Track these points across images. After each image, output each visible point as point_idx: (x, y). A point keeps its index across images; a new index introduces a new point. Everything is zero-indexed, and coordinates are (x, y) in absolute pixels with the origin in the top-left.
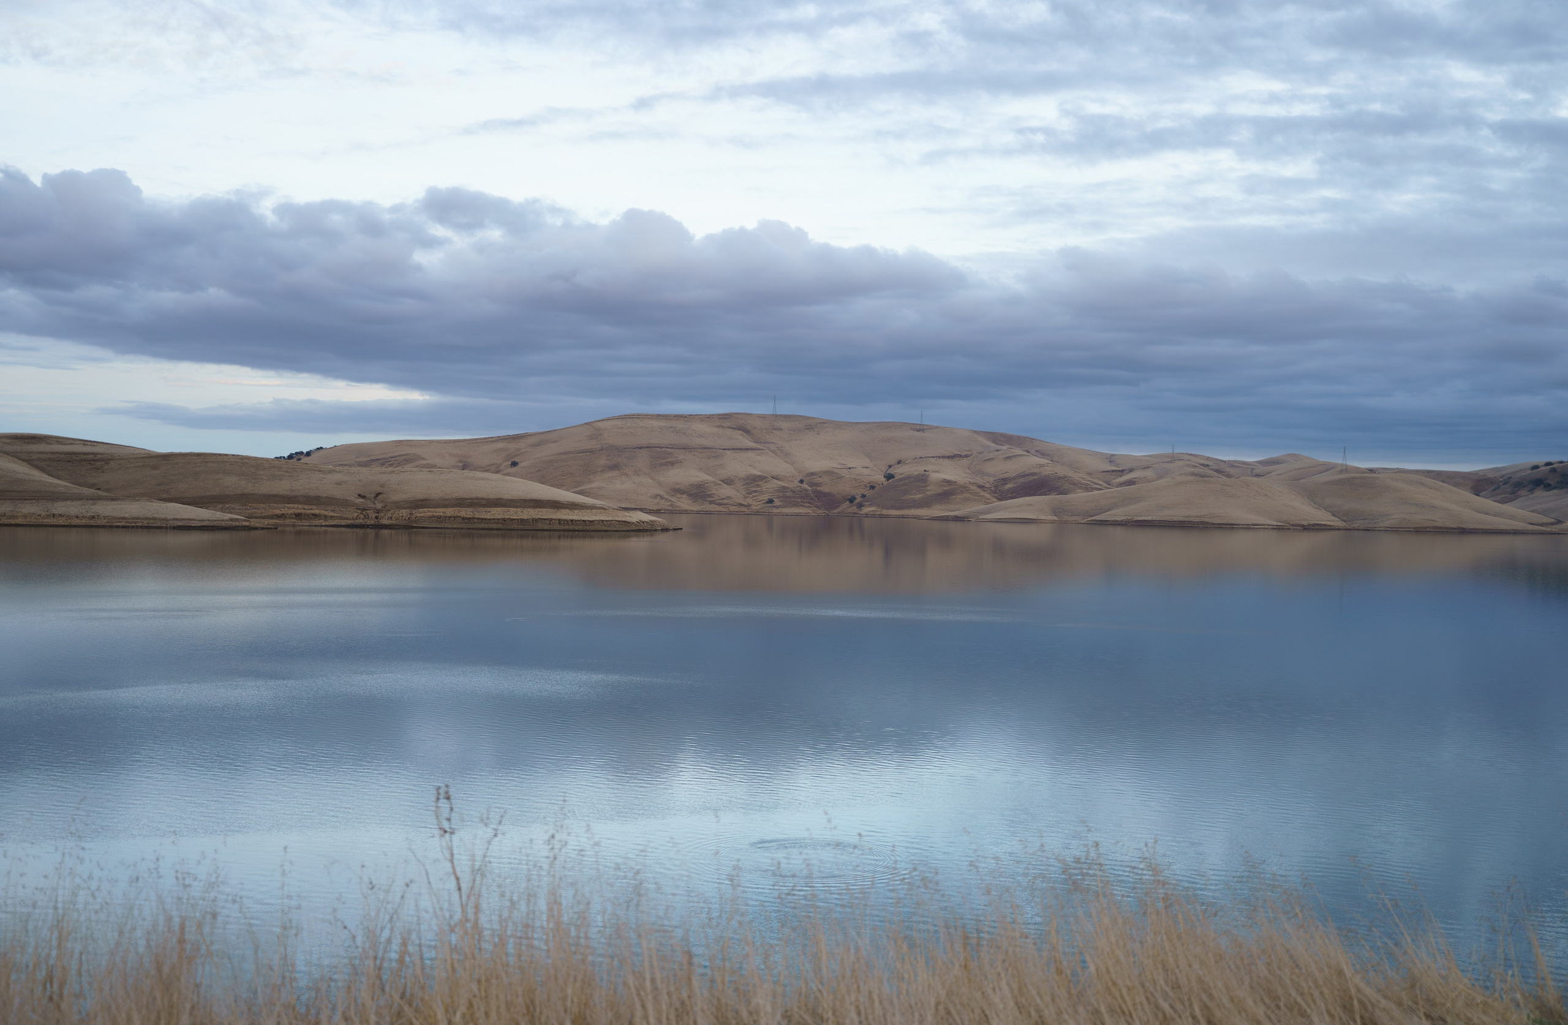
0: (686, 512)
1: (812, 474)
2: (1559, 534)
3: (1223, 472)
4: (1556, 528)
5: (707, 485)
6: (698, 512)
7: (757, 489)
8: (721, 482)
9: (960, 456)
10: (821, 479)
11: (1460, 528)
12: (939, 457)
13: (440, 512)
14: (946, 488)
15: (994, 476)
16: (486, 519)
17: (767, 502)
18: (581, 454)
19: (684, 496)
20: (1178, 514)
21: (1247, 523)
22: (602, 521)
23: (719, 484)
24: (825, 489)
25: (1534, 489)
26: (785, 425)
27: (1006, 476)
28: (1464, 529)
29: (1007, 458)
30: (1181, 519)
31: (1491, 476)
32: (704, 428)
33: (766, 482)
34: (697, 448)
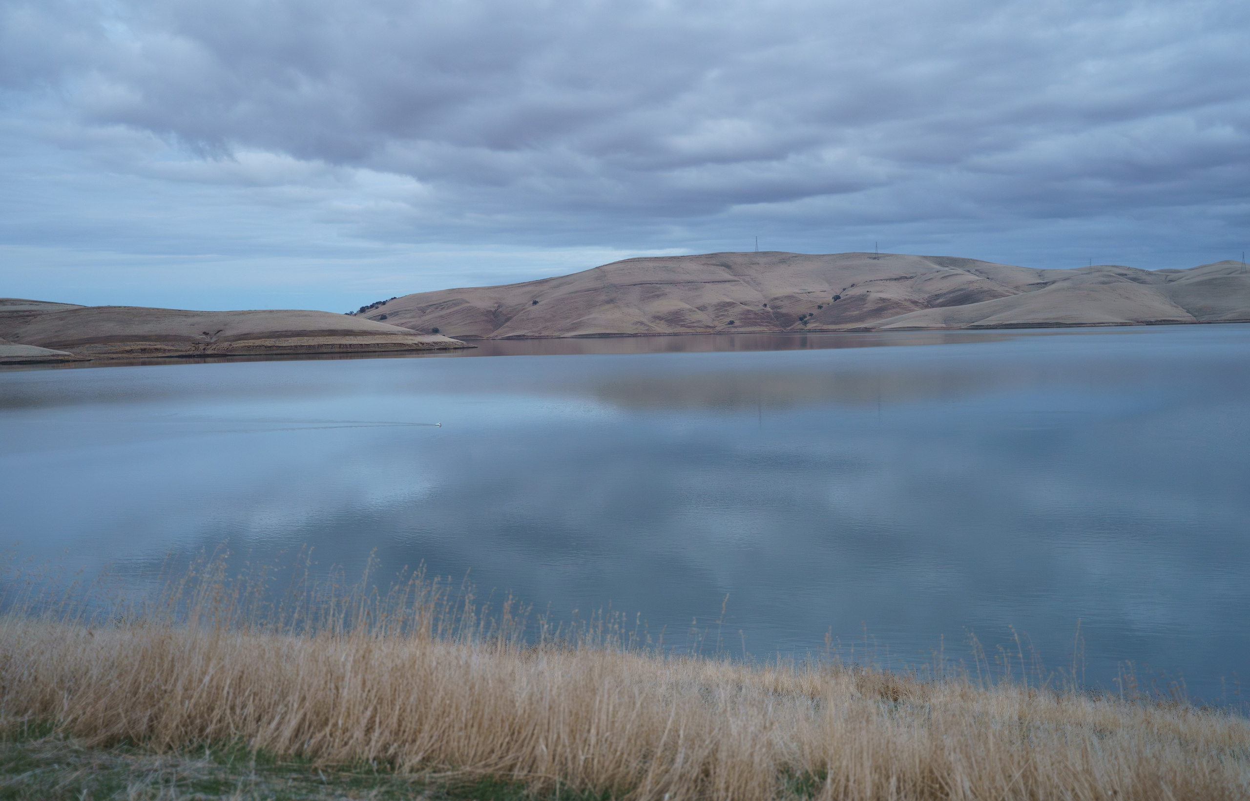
0: (664, 335)
1: (776, 299)
5: (682, 312)
6: (669, 335)
7: (725, 313)
8: (696, 309)
9: (906, 278)
10: (781, 302)
12: (887, 280)
14: (880, 305)
15: (929, 293)
17: (729, 324)
18: (587, 292)
19: (662, 322)
23: (694, 311)
24: (784, 310)
26: (762, 260)
27: (942, 292)
29: (943, 277)
32: (692, 266)
33: (733, 307)
34: (682, 283)
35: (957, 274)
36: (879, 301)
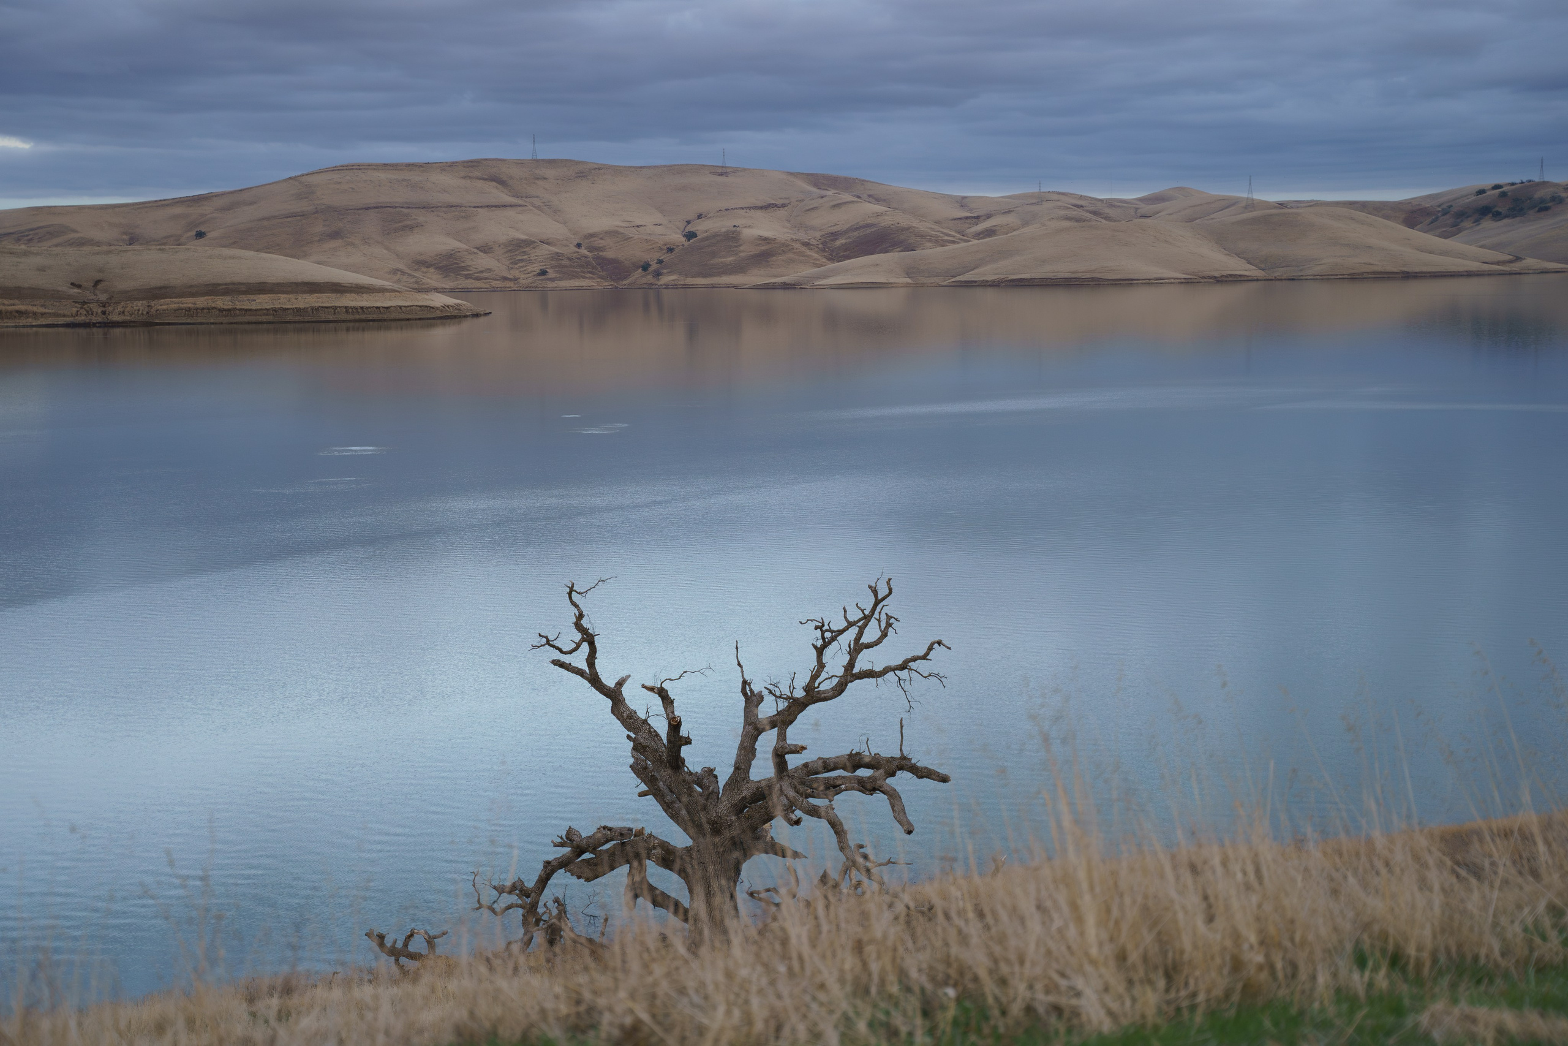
1: (592, 235)
2: (1520, 274)
3: (1101, 214)
4: (1516, 267)
5: (458, 254)
7: (524, 257)
8: (476, 250)
9: (776, 205)
10: (602, 241)
11: (1403, 272)
12: (750, 208)
13: (188, 302)
14: (763, 248)
15: (820, 230)
16: (250, 310)
17: (539, 274)
18: (289, 219)
19: (432, 270)
20: (1063, 269)
21: (1149, 278)
22: (400, 307)
23: (475, 253)
24: (609, 254)
25: (1481, 219)
26: (550, 173)
27: (836, 229)
28: (1408, 273)
29: (834, 206)
30: (1067, 275)
31: (1427, 206)
32: (447, 179)
33: (534, 248)
34: (441, 207)
35: (853, 201)
36: (760, 242)
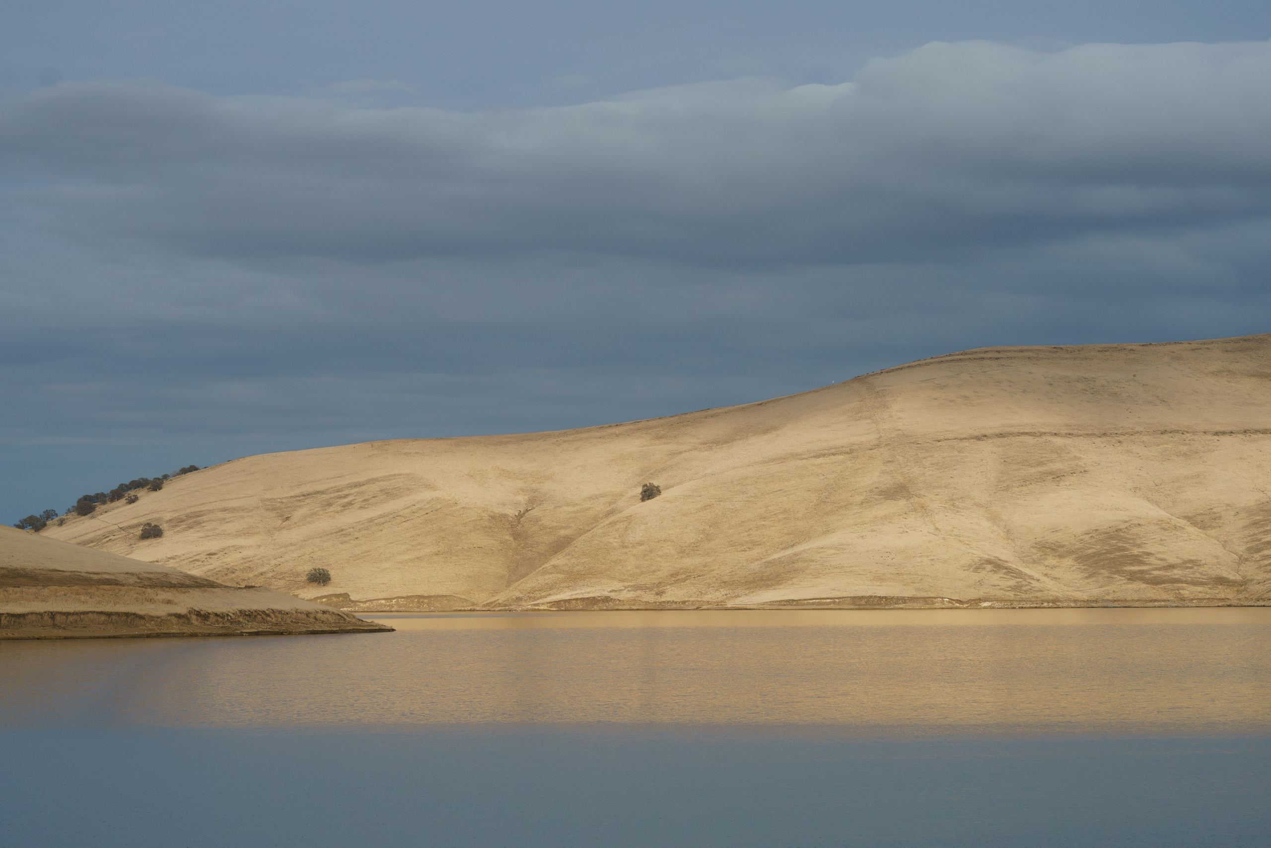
5: (1134, 530)
8: (1183, 522)
18: (821, 460)
19: (1068, 562)
22: (53, 615)
23: (1175, 527)
34: (1140, 433)
